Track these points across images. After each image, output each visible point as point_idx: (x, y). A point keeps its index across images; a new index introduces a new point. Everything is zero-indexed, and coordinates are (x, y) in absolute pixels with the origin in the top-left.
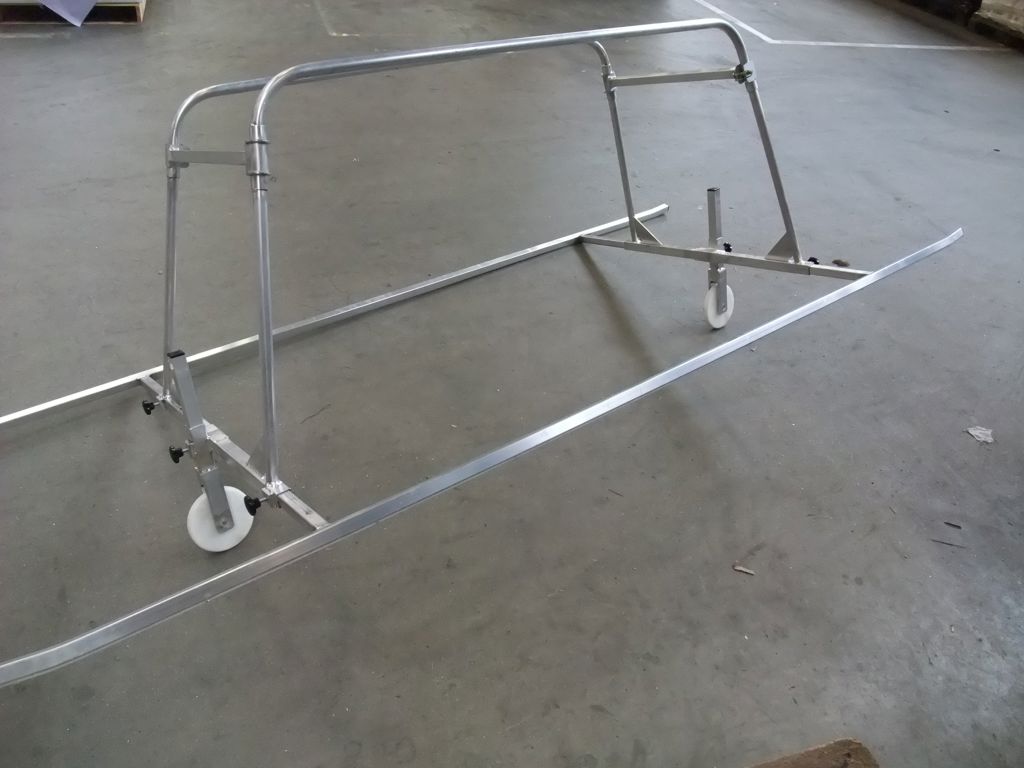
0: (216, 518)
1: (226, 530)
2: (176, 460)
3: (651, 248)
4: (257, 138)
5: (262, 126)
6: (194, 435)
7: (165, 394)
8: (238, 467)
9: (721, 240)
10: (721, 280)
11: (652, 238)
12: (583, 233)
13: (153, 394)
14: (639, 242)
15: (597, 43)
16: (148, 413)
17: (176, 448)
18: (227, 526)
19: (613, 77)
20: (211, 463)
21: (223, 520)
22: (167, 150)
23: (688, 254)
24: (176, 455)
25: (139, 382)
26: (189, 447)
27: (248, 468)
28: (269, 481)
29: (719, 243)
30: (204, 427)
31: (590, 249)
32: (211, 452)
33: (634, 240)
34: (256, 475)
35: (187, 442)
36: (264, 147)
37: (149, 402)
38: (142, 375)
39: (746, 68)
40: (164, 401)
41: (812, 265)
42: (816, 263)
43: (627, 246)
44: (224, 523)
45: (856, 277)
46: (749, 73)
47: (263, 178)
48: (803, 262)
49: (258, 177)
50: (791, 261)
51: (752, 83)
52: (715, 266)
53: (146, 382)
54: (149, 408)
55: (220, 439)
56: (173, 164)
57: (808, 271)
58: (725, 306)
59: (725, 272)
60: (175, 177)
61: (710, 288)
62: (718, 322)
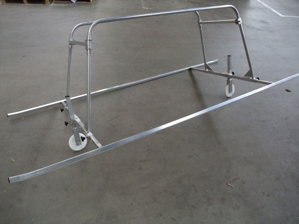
0: (76, 141)
1: (79, 145)
2: (66, 125)
3: (211, 72)
4: (88, 39)
5: (90, 36)
6: (71, 119)
7: (66, 107)
8: (81, 128)
9: (231, 71)
10: (230, 83)
11: (211, 69)
12: (192, 67)
13: (64, 106)
14: (207, 70)
15: (197, 12)
16: (62, 112)
17: (66, 122)
18: (79, 144)
19: (201, 21)
20: (76, 127)
21: (78, 142)
22: (69, 40)
23: (221, 75)
24: (66, 124)
25: (61, 103)
26: (70, 122)
27: (83, 129)
28: (88, 133)
29: (230, 72)
30: (74, 117)
31: (193, 72)
32: (75, 124)
33: (206, 70)
34: (85, 130)
35: (69, 120)
36: (90, 41)
37: (62, 109)
38: (62, 101)
39: (238, 20)
40: (66, 109)
41: (257, 80)
42: (259, 79)
43: (204, 71)
44: (79, 143)
45: (268, 84)
46: (239, 21)
47: (90, 50)
48: (255, 79)
49: (88, 50)
50: (251, 78)
51: (240, 24)
52: (229, 79)
53: (62, 103)
54: (62, 110)
55: (78, 120)
56: (70, 44)
57: (256, 81)
58: (232, 91)
59: (232, 80)
60: (71, 48)
61: (227, 85)
62: (229, 95)
